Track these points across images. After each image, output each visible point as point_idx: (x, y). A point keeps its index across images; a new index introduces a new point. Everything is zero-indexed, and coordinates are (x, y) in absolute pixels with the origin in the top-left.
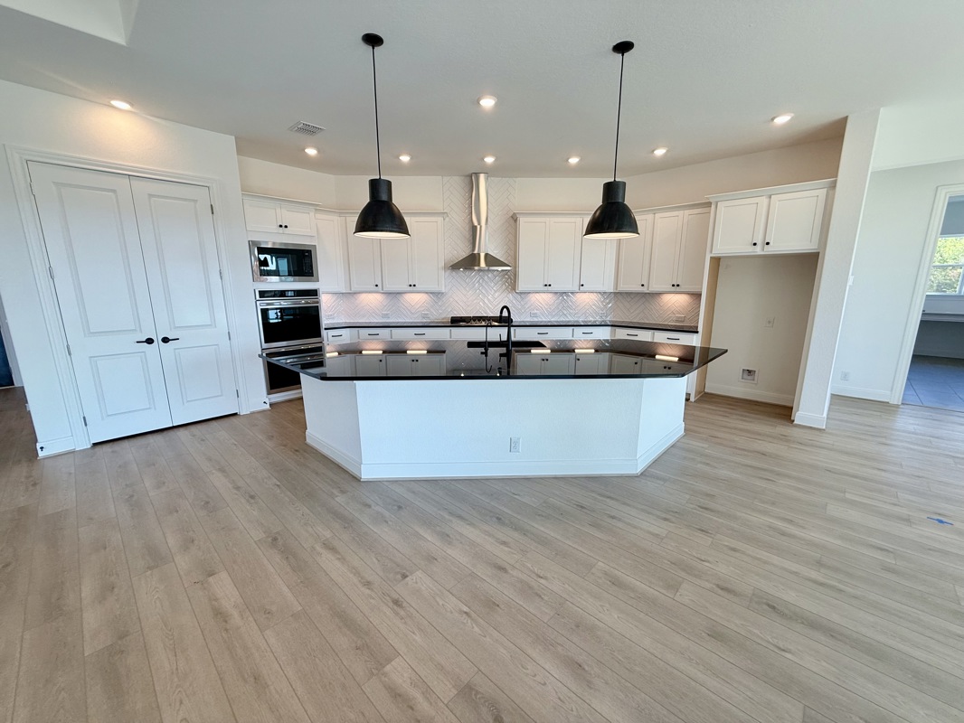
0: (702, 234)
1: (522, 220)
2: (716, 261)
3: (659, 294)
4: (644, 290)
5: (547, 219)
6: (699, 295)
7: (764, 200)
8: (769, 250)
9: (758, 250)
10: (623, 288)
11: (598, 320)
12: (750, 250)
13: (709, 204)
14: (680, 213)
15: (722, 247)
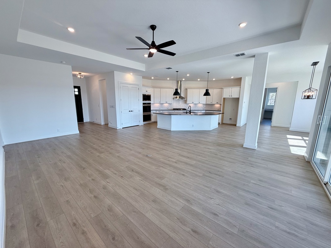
0: (222, 94)
1: (188, 90)
2: (224, 99)
3: (215, 104)
4: (211, 103)
5: (193, 90)
6: (221, 104)
7: (231, 89)
8: (232, 97)
9: (230, 97)
10: (207, 103)
11: (203, 109)
12: (229, 97)
13: (222, 88)
14: (218, 89)
15: (224, 96)
